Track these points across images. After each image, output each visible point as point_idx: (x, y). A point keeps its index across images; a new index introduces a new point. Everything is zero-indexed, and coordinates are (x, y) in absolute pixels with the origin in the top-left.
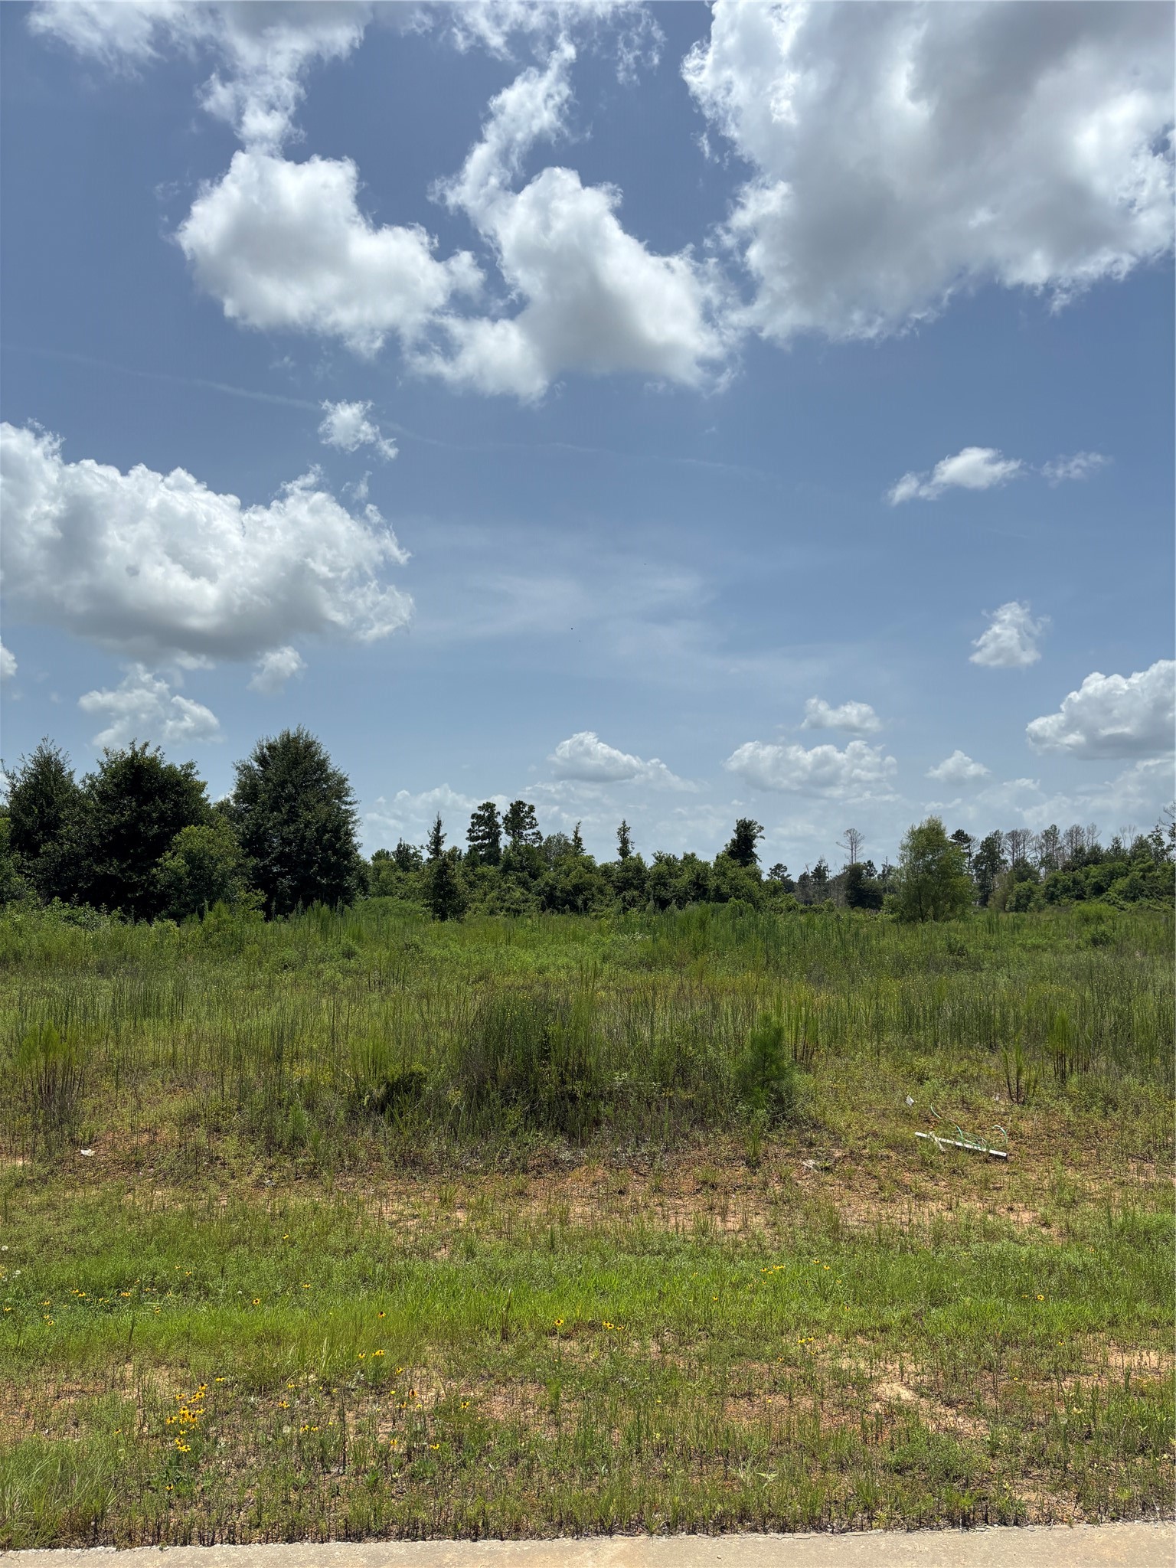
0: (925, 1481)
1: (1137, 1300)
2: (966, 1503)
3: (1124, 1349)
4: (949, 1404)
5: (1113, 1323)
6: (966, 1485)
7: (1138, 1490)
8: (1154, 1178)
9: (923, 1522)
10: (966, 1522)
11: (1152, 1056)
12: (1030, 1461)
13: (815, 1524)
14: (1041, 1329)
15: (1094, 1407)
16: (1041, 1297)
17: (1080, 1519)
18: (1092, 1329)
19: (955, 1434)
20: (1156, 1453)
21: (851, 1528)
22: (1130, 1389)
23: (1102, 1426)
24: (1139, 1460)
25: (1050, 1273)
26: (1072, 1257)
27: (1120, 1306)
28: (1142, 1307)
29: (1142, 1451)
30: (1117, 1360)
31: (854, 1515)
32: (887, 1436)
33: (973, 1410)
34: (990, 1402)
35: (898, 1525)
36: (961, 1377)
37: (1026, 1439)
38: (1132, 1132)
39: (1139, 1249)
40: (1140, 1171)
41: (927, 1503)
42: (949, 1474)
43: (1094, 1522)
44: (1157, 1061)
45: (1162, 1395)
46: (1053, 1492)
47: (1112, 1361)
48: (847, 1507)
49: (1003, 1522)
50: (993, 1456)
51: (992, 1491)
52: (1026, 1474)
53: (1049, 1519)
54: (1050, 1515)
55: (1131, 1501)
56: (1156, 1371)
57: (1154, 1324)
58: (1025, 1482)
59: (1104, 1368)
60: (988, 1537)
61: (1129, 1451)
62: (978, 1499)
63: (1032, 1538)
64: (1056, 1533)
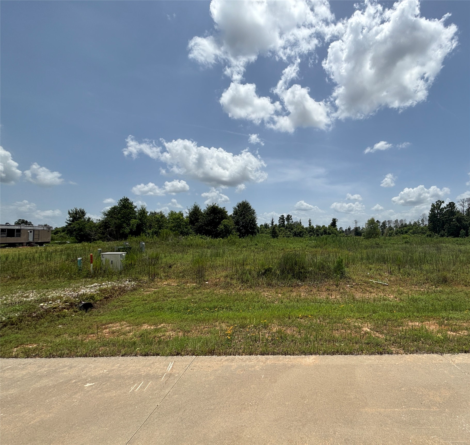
0: (373, 346)
1: (414, 312)
2: (381, 350)
3: (412, 322)
4: (377, 332)
5: (409, 317)
6: (381, 347)
7: (415, 348)
8: (417, 289)
9: (373, 353)
10: (381, 354)
11: (417, 265)
12: (393, 342)
13: (351, 353)
14: (395, 318)
15: (406, 333)
16: (395, 312)
17: (404, 353)
18: (405, 318)
19: (379, 337)
20: (418, 341)
21: (358, 354)
22: (413, 329)
23: (408, 336)
24: (415, 343)
25: (397, 307)
26: (401, 304)
27: (411, 313)
28: (415, 314)
29: (416, 341)
30: (410, 324)
31: (359, 352)
32: (365, 338)
33: (382, 333)
34: (385, 331)
35: (368, 354)
36: (379, 327)
37: (392, 338)
38: (413, 280)
39: (415, 303)
40: (415, 288)
41: (373, 350)
42: (377, 345)
43: (406, 354)
44: (418, 266)
45: (419, 330)
46: (398, 348)
47: (409, 324)
48: (358, 351)
49: (388, 354)
50: (386, 341)
51: (386, 348)
52: (393, 345)
53: (397, 353)
54: (398, 353)
55: (414, 350)
56: (418, 326)
57: (418, 317)
58: (393, 346)
59: (408, 325)
60: (386, 357)
61: (413, 341)
62: (383, 350)
63: (395, 357)
64: (399, 356)
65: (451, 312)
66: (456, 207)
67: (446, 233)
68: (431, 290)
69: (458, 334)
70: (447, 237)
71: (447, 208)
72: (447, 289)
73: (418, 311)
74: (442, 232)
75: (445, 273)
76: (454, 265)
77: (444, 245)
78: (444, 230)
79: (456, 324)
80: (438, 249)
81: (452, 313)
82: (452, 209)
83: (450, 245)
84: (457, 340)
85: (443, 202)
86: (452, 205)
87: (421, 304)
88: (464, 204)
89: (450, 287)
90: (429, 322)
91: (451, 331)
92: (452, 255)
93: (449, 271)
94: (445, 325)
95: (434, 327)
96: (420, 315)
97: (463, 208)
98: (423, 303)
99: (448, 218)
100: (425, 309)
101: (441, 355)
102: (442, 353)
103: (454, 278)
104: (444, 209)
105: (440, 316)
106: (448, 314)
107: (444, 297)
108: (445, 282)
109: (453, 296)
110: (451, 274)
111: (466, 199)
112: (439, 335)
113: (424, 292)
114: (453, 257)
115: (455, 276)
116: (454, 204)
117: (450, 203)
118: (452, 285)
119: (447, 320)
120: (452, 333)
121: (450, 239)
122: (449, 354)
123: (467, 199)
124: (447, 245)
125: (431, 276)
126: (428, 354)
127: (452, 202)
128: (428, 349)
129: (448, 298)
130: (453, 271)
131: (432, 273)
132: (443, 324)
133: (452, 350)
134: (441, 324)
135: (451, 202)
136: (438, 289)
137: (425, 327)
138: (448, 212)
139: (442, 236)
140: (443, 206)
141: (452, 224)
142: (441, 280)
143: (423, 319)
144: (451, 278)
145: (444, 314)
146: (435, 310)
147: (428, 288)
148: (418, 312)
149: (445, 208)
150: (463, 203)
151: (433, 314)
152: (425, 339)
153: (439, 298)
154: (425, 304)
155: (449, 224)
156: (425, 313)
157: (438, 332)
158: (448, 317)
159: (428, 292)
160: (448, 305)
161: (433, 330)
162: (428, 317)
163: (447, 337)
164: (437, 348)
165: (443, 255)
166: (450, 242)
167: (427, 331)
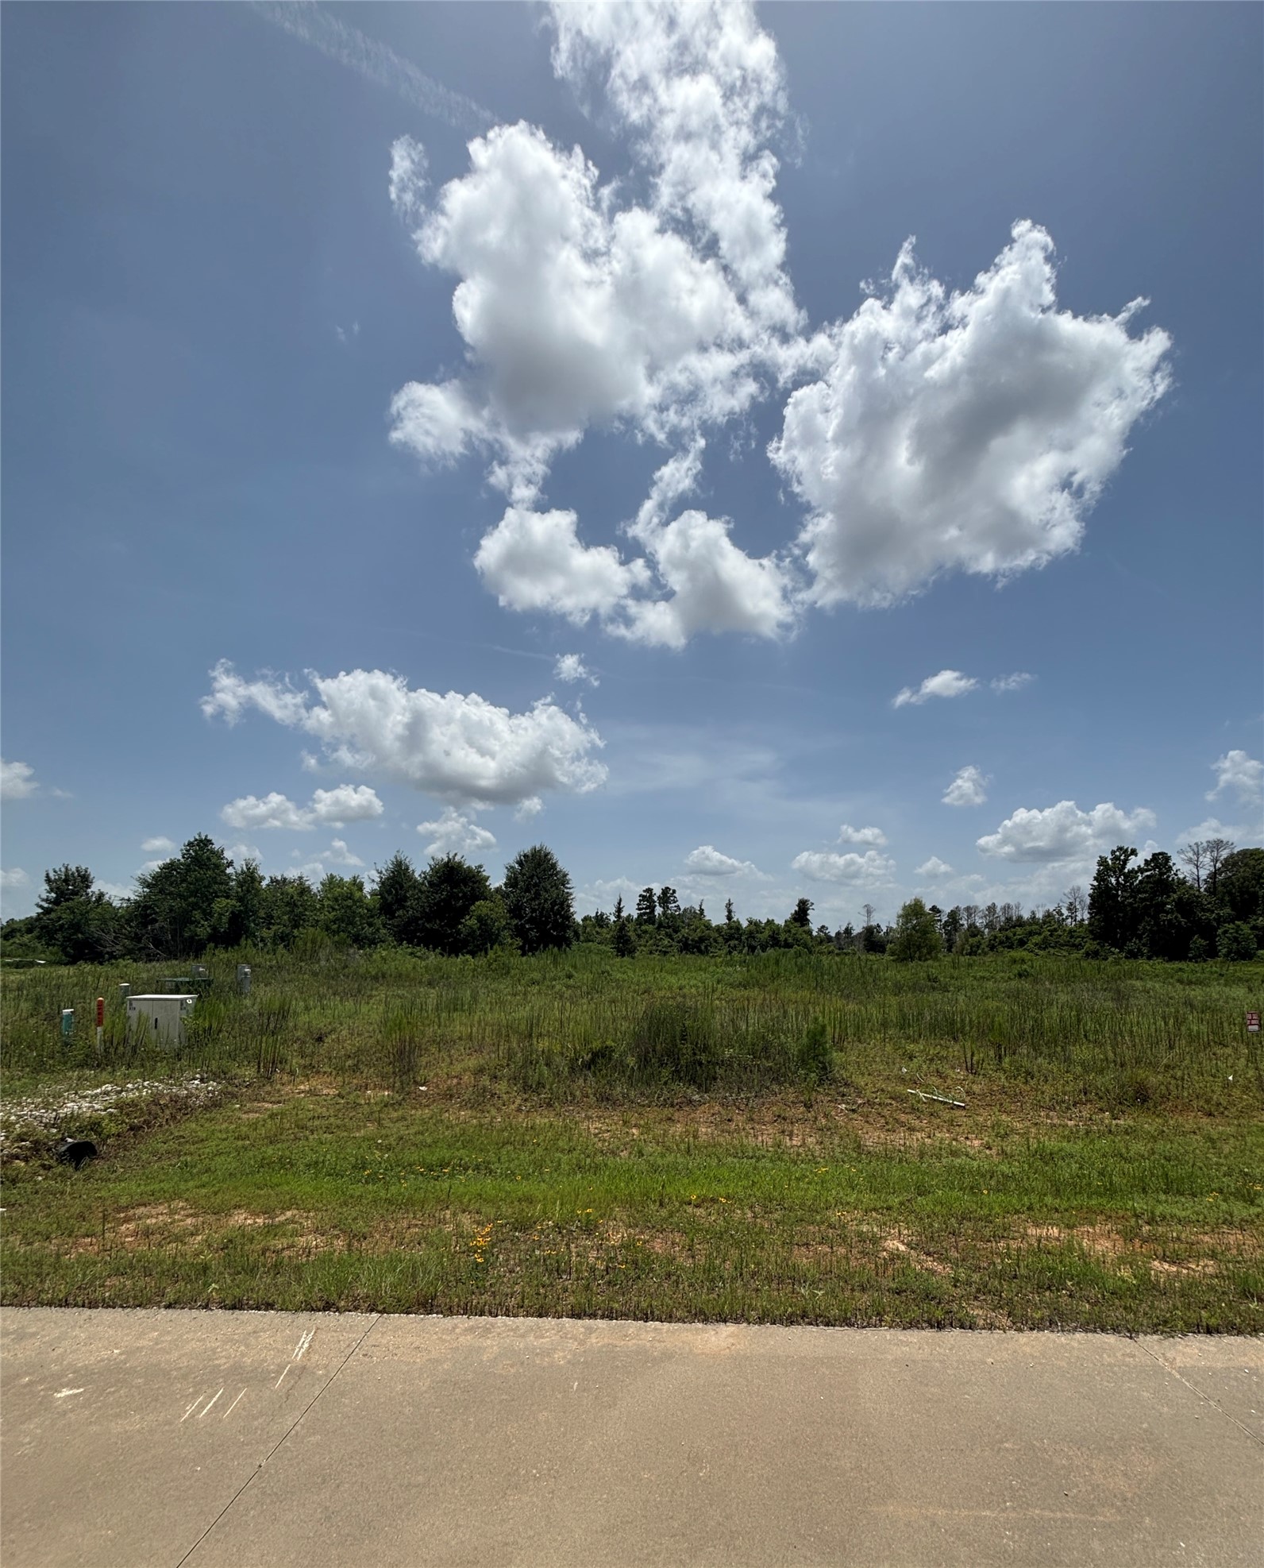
0: (914, 1300)
1: (1045, 1195)
2: (939, 1314)
3: (1037, 1225)
4: (928, 1254)
5: (1030, 1208)
6: (939, 1303)
7: (1047, 1313)
8: (1056, 1121)
9: (913, 1325)
10: (940, 1326)
11: (1056, 1046)
12: (978, 1290)
13: (847, 1322)
14: (986, 1211)
15: (1018, 1259)
16: (985, 1192)
17: (1010, 1328)
18: (1017, 1212)
19: (933, 1272)
20: (1058, 1290)
21: (868, 1326)
22: (1040, 1249)
23: (1023, 1271)
24: (1047, 1293)
25: (991, 1177)
26: (1004, 1168)
27: (1034, 1198)
28: (1049, 1200)
29: (1049, 1288)
30: (1032, 1231)
31: (871, 1318)
32: (890, 1271)
33: (943, 1259)
34: (954, 1254)
35: (898, 1325)
36: (936, 1239)
37: (976, 1277)
38: (1043, 1093)
39: (1047, 1164)
40: (1048, 1117)
41: (915, 1313)
42: (928, 1296)
43: (1020, 1330)
44: (1059, 1049)
45: (1062, 1254)
46: (993, 1311)
47: (1029, 1231)
48: (866, 1313)
49: (962, 1327)
50: (955, 1286)
51: (955, 1307)
52: (976, 1298)
53: (991, 1327)
54: (991, 1324)
55: (1042, 1319)
56: (1058, 1239)
57: (1057, 1210)
58: (976, 1303)
59: (1024, 1236)
60: (953, 1336)
61: (1040, 1288)
62: (947, 1313)
63: (981, 1337)
64: (996, 1336)
65: (1163, 1197)
66: (1174, 868)
67: (1144, 945)
68: (1097, 1125)
69: (1185, 1271)
70: (1149, 958)
71: (1147, 870)
72: (1150, 1124)
73: (1058, 1191)
74: (1132, 945)
75: (1141, 1073)
76: (1171, 1047)
77: (1138, 984)
78: (1140, 937)
79: (1178, 1239)
80: (1120, 997)
81: (1166, 1201)
82: (1161, 874)
83: (1157, 986)
84: (1182, 1289)
85: (1134, 852)
86: (1160, 861)
87: (1067, 1171)
88: (1201, 859)
89: (1158, 1116)
90: (1093, 1225)
91: (1164, 1259)
92: (1164, 1018)
93: (1153, 1066)
94: (1144, 1241)
95: (1109, 1244)
96: (1065, 1205)
97: (1195, 871)
98: (1075, 1166)
99: (1152, 899)
100: (1078, 1186)
101: (1131, 1338)
102: (1132, 1332)
103: (1171, 1087)
104: (1137, 872)
105: (1127, 1210)
106: (1151, 1202)
107: (1139, 1147)
108: (1144, 1101)
109: (1169, 1146)
110: (1160, 1077)
111: (1205, 844)
112: (1125, 1273)
113: (1078, 1131)
114: (1166, 1024)
115: (1173, 1082)
116: (1167, 859)
117: (1154, 855)
118: (1165, 1110)
119: (1148, 1223)
120: (1166, 1266)
121: (1158, 967)
122: (1155, 1337)
123: (1208, 842)
124: (1149, 985)
125: (1100, 1081)
126: (1090, 1335)
127: (1160, 854)
128: (1087, 1316)
129: (1153, 1153)
130: (1167, 1067)
131: (1101, 1072)
132: (1137, 1235)
133: (1166, 1322)
134: (1129, 1236)
135: (1157, 852)
136: (1121, 1122)
137: (1080, 1245)
138: (1148, 883)
139: (1133, 955)
140: (1133, 863)
141: (1164, 921)
142: (1131, 1093)
143: (1073, 1219)
144: (1162, 1087)
145: (1139, 1204)
146: (1111, 1191)
147: (1091, 1119)
148: (1057, 1193)
149: (1141, 870)
150: (1198, 854)
151: (1104, 1201)
152: (1078, 1283)
153: (1124, 1150)
154: (1081, 1168)
155: (1156, 918)
156: (1078, 1196)
157: (1122, 1261)
158: (1152, 1213)
159: (1087, 1133)
160: (1152, 1174)
161: (1103, 1255)
162: (1090, 1210)
163: (1151, 1281)
164: (1116, 1315)
165: (1133, 1017)
166: (1157, 976)
167: (1083, 1256)
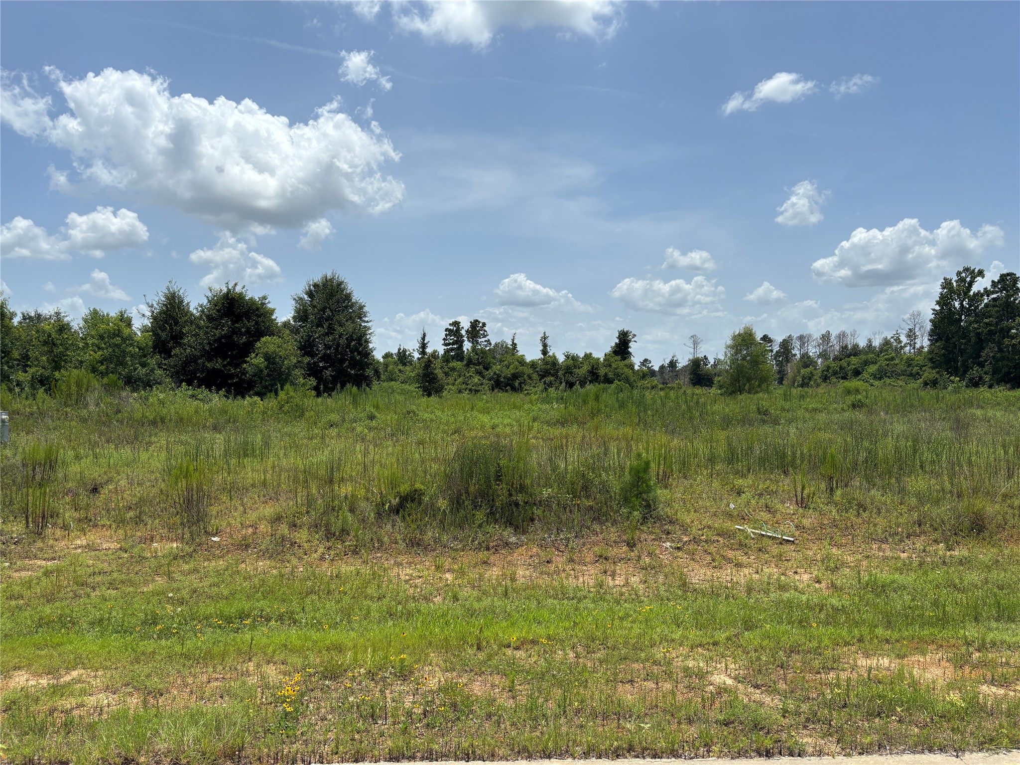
0: (742, 731)
1: (876, 626)
2: (768, 743)
3: (867, 656)
4: (757, 687)
5: (860, 640)
6: (768, 733)
7: (876, 737)
8: (888, 553)
9: (741, 754)
10: (768, 754)
11: (890, 477)
12: (808, 720)
13: (674, 754)
14: (815, 644)
15: (848, 690)
16: (815, 625)
17: (839, 754)
18: (847, 644)
19: (761, 704)
20: (888, 717)
21: (696, 756)
22: (872, 679)
23: (854, 701)
24: (877, 720)
25: (820, 611)
26: (834, 601)
27: (865, 630)
28: (879, 631)
29: (879, 714)
30: (862, 662)
31: (698, 749)
32: (717, 705)
33: (771, 690)
34: (782, 686)
35: (726, 755)
36: (764, 671)
37: (804, 707)
38: (875, 525)
39: (878, 596)
40: (880, 549)
41: (743, 742)
42: (757, 726)
43: (848, 755)
44: (893, 480)
45: (892, 683)
46: (823, 738)
47: (859, 663)
48: (694, 745)
49: (791, 754)
50: (784, 717)
51: (784, 736)
52: (805, 727)
54: (820, 751)
55: (871, 744)
56: (888, 669)
57: (888, 641)
58: (805, 731)
59: (854, 667)
61: (871, 715)
62: (776, 742)
67: (985, 373)
68: (931, 556)
69: (1011, 693)
70: (990, 386)
71: (993, 293)
72: (985, 555)
73: (889, 622)
74: (975, 372)
75: (979, 504)
76: (1010, 477)
77: (978, 412)
78: (982, 365)
79: (1007, 663)
81: (997, 628)
82: (1008, 297)
84: (1008, 710)
85: (980, 274)
86: (1008, 282)
87: (899, 602)
89: (993, 546)
90: (923, 655)
91: (992, 683)
93: (991, 495)
94: (974, 667)
95: (938, 672)
96: (896, 636)
98: (907, 598)
99: (996, 324)
100: (910, 617)
101: (957, 756)
102: (959, 750)
103: (1008, 517)
104: (982, 294)
105: (958, 638)
106: (982, 630)
107: (972, 577)
108: (980, 531)
109: (1002, 576)
110: (997, 507)
112: (954, 697)
113: (910, 563)
115: (1010, 511)
117: (1001, 276)
118: (1000, 540)
119: (978, 650)
120: (994, 689)
122: (981, 754)
124: (990, 413)
125: (935, 512)
126: (917, 755)
127: (1007, 275)
128: (915, 739)
130: (1005, 496)
131: (937, 502)
132: (967, 661)
134: (960, 662)
136: (956, 553)
137: (910, 673)
138: (993, 306)
139: (974, 383)
140: (979, 285)
141: (1007, 346)
142: (967, 524)
143: (904, 649)
144: (999, 517)
145: (970, 633)
146: (943, 621)
147: (924, 550)
148: (889, 625)
149: (987, 292)
151: (935, 630)
152: (908, 709)
153: (957, 581)
154: (913, 600)
155: (999, 344)
156: (909, 627)
157: (951, 686)
158: (983, 640)
159: (920, 565)
161: (933, 683)
162: (921, 640)
163: (978, 703)
164: (944, 736)
165: (972, 447)
167: (914, 684)
